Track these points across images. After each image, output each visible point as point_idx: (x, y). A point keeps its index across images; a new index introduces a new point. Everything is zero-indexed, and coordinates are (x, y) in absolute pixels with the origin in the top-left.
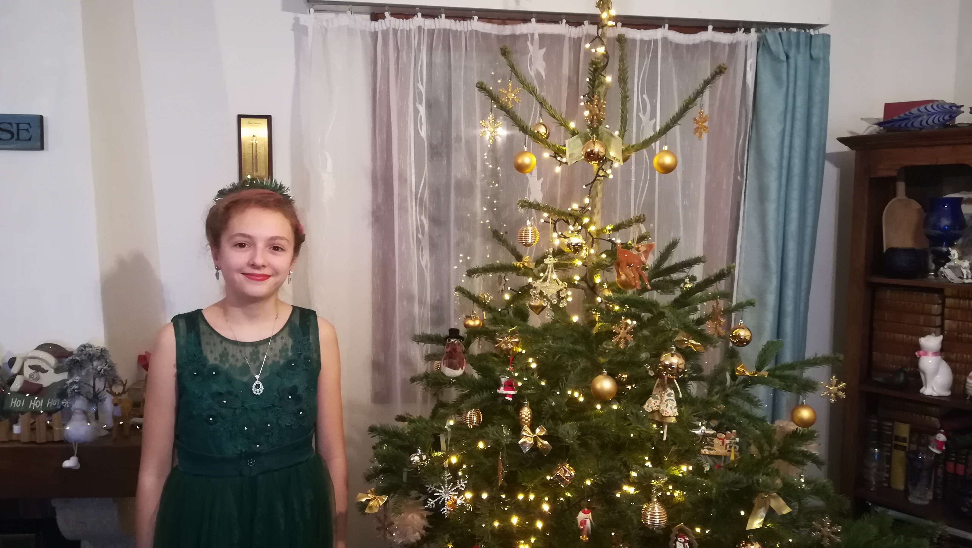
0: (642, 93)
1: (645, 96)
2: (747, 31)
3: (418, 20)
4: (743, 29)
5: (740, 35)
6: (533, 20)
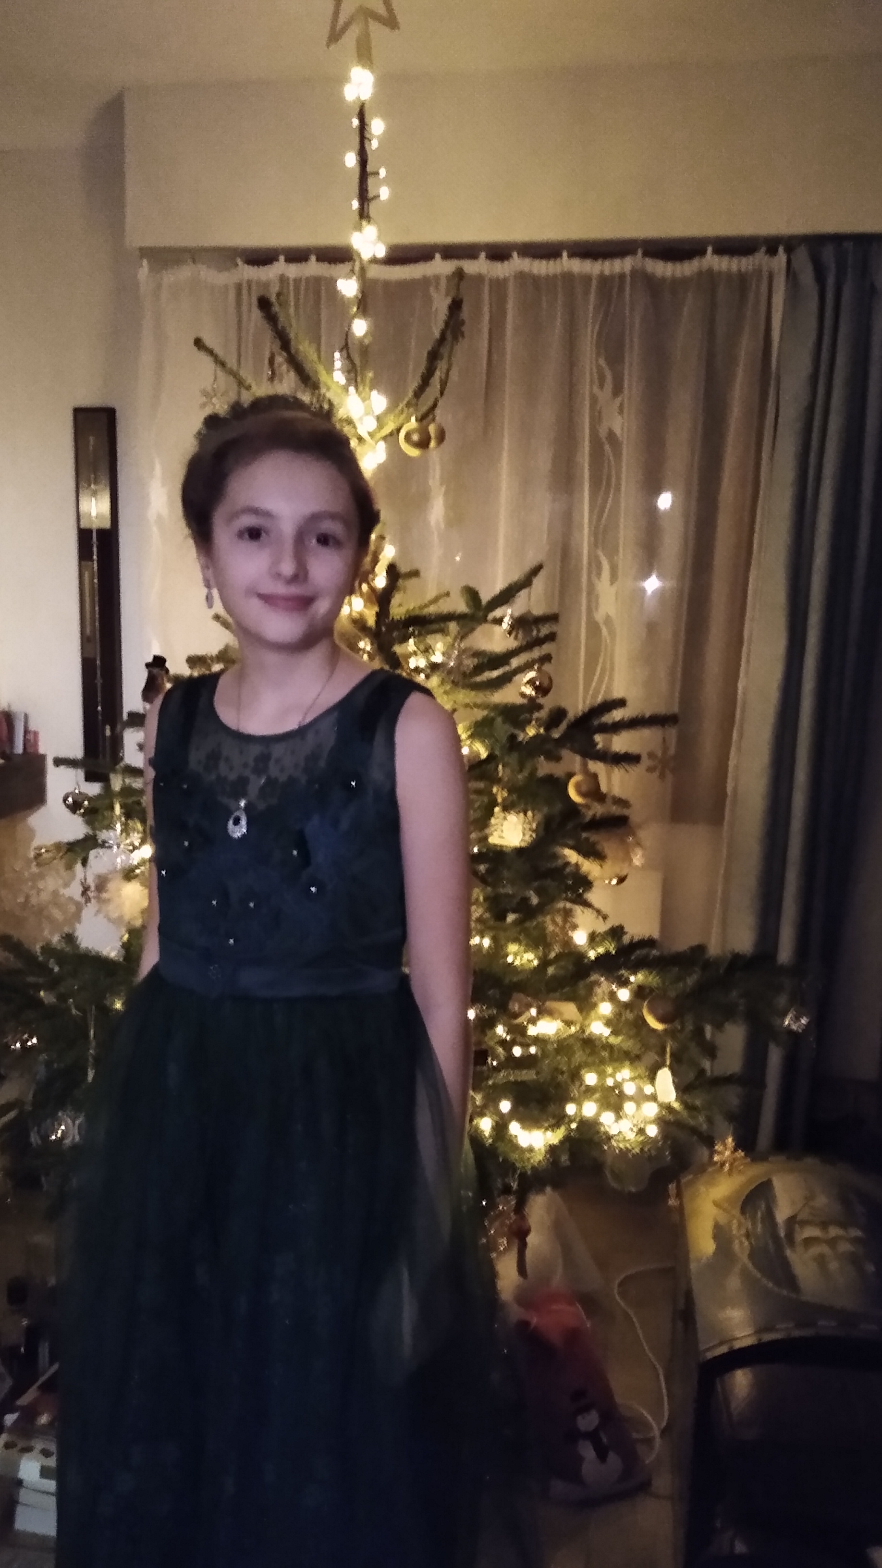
0: (598, 355)
1: (602, 362)
2: (772, 251)
3: (280, 267)
4: (763, 249)
5: (760, 258)
6: (438, 256)
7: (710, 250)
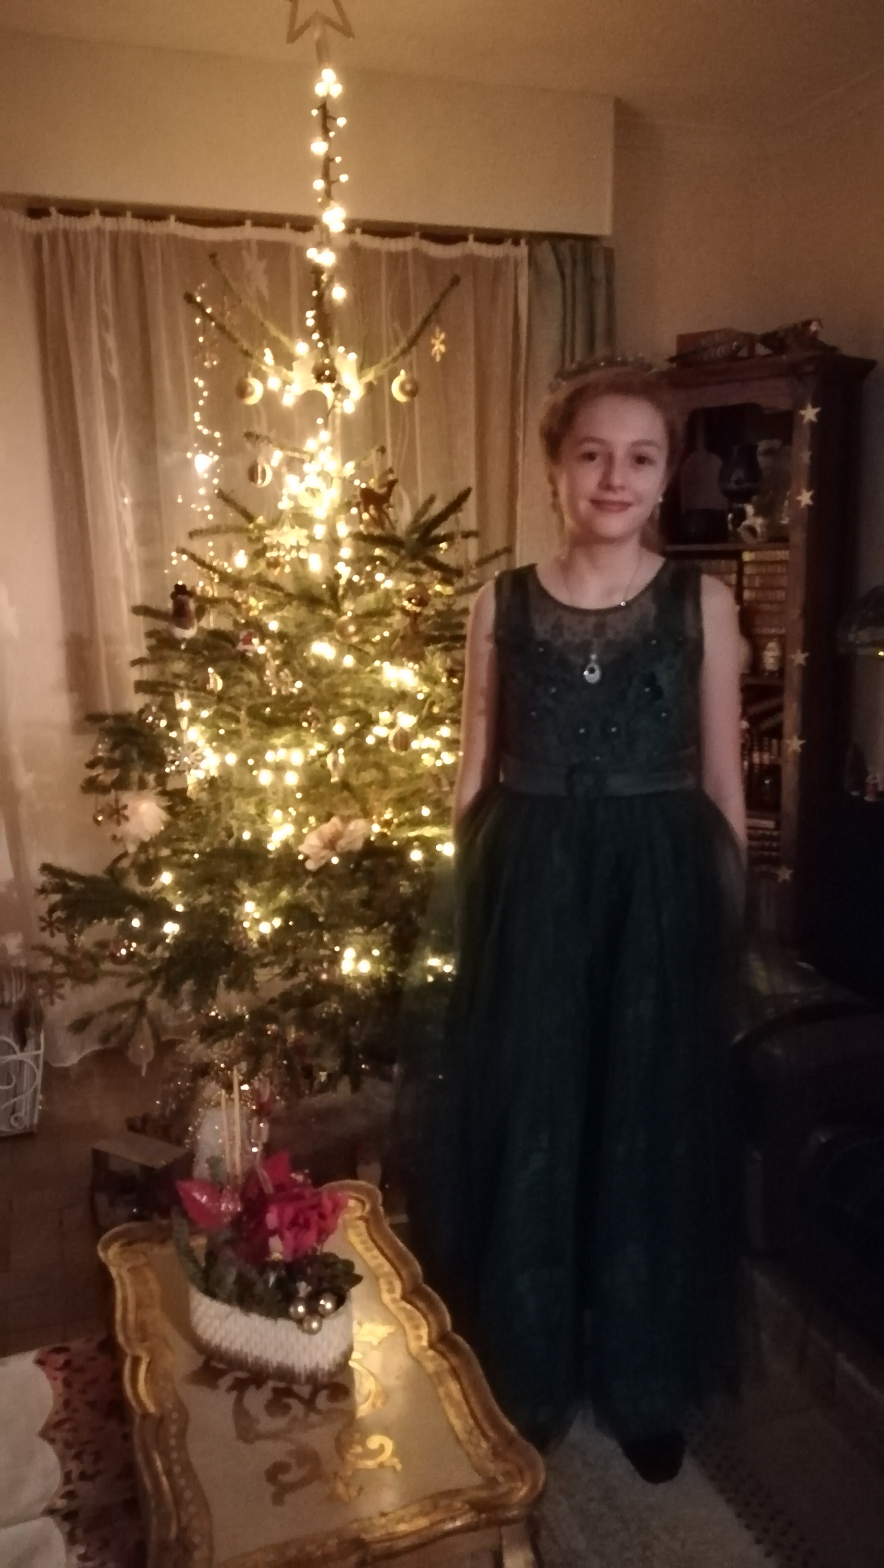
0: (393, 321)
2: (516, 243)
3: (95, 220)
4: (510, 241)
5: (507, 249)
6: (248, 223)
7: (471, 237)
